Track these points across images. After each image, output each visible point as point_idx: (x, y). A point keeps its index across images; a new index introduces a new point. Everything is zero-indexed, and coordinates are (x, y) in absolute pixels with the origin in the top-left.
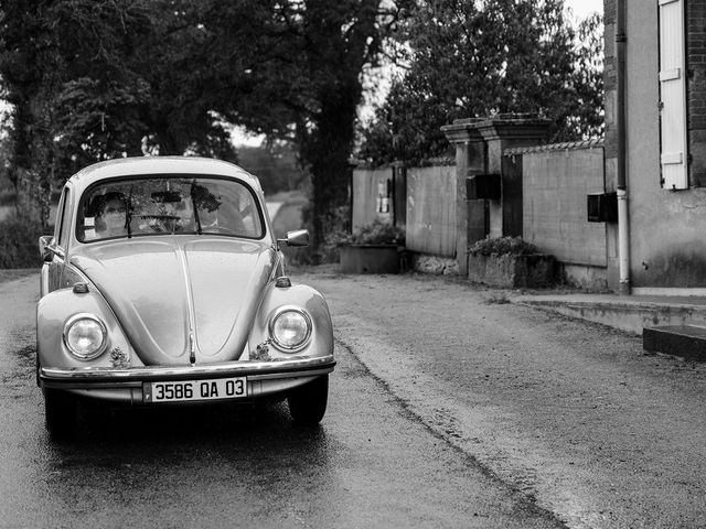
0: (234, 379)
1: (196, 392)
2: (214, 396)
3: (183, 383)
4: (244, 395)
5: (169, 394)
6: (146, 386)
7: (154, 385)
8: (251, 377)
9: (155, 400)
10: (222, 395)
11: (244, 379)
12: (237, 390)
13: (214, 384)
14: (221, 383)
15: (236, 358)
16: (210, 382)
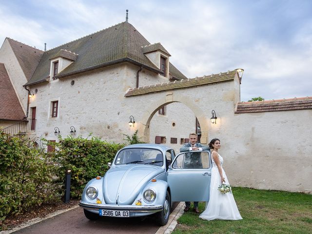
0: (126, 211)
1: (114, 214)
2: (119, 216)
3: (110, 211)
4: (129, 216)
5: (106, 214)
6: (100, 210)
7: (102, 210)
8: (131, 211)
9: (103, 215)
10: (122, 216)
11: (128, 211)
12: (126, 215)
13: (119, 212)
14: (121, 212)
15: (131, 204)
16: (118, 211)
